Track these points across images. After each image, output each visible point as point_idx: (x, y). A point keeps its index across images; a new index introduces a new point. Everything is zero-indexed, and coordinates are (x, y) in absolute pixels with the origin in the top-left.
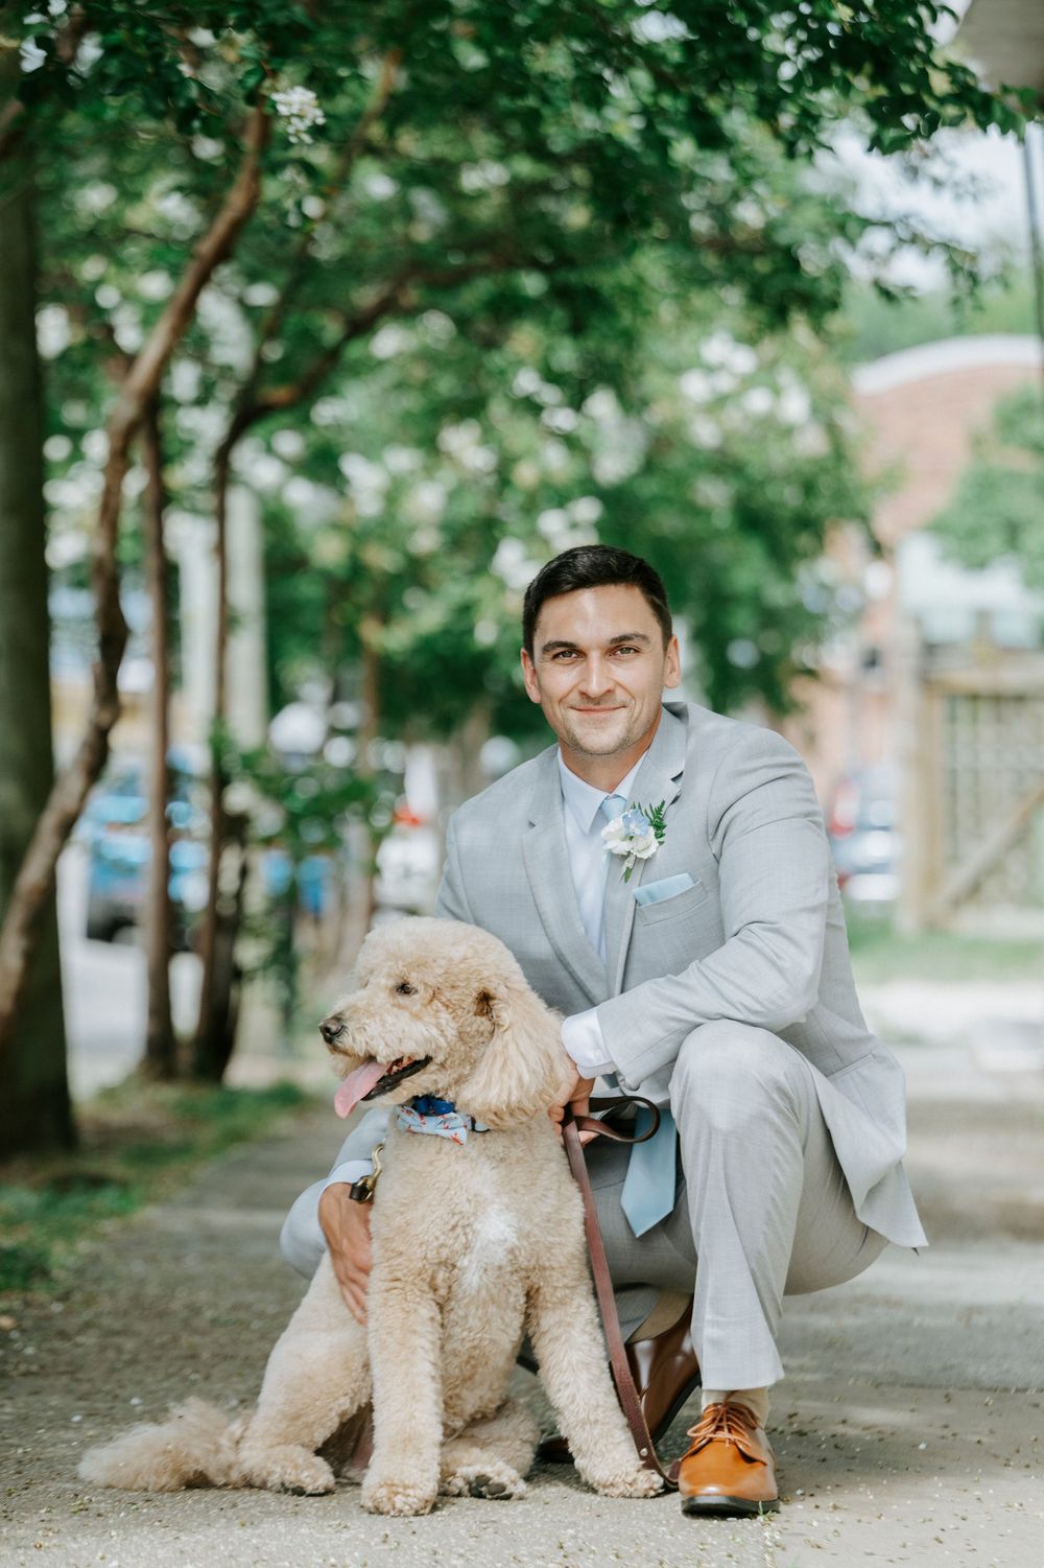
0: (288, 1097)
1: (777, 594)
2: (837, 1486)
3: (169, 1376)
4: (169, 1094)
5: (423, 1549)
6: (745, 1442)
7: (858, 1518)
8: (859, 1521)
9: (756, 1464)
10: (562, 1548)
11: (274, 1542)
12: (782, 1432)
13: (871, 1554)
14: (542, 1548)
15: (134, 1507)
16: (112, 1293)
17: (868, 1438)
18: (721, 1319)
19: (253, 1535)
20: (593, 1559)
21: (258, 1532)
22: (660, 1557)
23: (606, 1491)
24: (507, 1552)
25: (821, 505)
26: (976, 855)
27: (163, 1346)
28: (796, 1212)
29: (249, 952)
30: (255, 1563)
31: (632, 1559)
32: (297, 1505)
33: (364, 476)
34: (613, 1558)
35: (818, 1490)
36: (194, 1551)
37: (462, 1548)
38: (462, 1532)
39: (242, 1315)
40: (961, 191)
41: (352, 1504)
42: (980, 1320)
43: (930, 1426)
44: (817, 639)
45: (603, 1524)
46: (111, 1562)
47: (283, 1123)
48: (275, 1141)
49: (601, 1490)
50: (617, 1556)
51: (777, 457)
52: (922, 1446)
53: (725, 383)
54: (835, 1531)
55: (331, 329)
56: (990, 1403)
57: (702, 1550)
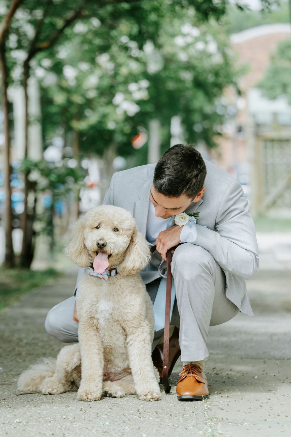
0: (51, 273)
1: (208, 109)
2: (228, 390)
3: (12, 361)
4: (13, 272)
6: (198, 377)
7: (235, 400)
8: (236, 401)
9: (201, 383)
10: (139, 411)
11: (45, 411)
12: (211, 374)
13: (239, 411)
14: (133, 412)
17: (239, 375)
18: (187, 339)
21: (40, 408)
22: (170, 413)
24: (121, 413)
25: (221, 80)
26: (274, 192)
27: (10, 351)
28: (212, 304)
29: (38, 226)
30: (39, 418)
31: (161, 414)
32: (53, 400)
33: (69, 73)
34: (155, 414)
35: (222, 392)
36: (19, 415)
37: (106, 412)
38: (106, 407)
39: (36, 341)
42: (275, 338)
43: (259, 371)
44: (222, 123)
47: (50, 281)
48: (48, 287)
50: (157, 413)
51: (207, 64)
52: (256, 377)
53: (189, 40)
54: (228, 404)
55: (60, 23)
56: (278, 364)
57: (184, 411)
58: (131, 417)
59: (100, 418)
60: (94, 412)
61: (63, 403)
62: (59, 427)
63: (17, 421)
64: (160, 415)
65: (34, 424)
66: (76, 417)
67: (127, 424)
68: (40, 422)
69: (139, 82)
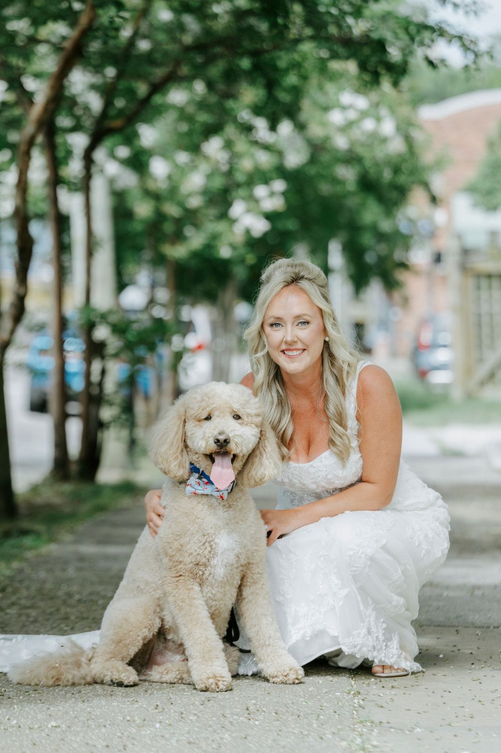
0: (129, 489)
1: (385, 226)
4: (67, 487)
5: (176, 712)
8: (405, 694)
10: (248, 709)
11: (99, 710)
13: (409, 710)
14: (238, 710)
15: (28, 693)
16: (28, 588)
19: (88, 707)
20: (264, 715)
21: (91, 705)
22: (298, 713)
23: (274, 680)
24: (220, 712)
25: (402, 179)
26: (492, 358)
27: (51, 614)
29: (106, 413)
30: (88, 720)
31: (284, 714)
32: (112, 691)
33: (159, 168)
34: (274, 714)
36: (56, 715)
37: (196, 710)
39: (94, 598)
40: (468, 9)
41: (141, 690)
42: (479, 593)
43: (447, 645)
44: (407, 248)
45: (271, 697)
46: (12, 721)
47: (126, 501)
49: (271, 680)
50: (276, 713)
51: (380, 153)
52: (441, 656)
53: (352, 115)
54: (392, 699)
55: (142, 89)
56: (479, 634)
57: (321, 709)
58: (234, 719)
59: (185, 720)
60: (176, 710)
61: (128, 696)
62: (119, 734)
63: (52, 724)
64: (281, 716)
65: (79, 729)
66: (147, 719)
67: (227, 730)
68: (88, 727)
69: (271, 182)
